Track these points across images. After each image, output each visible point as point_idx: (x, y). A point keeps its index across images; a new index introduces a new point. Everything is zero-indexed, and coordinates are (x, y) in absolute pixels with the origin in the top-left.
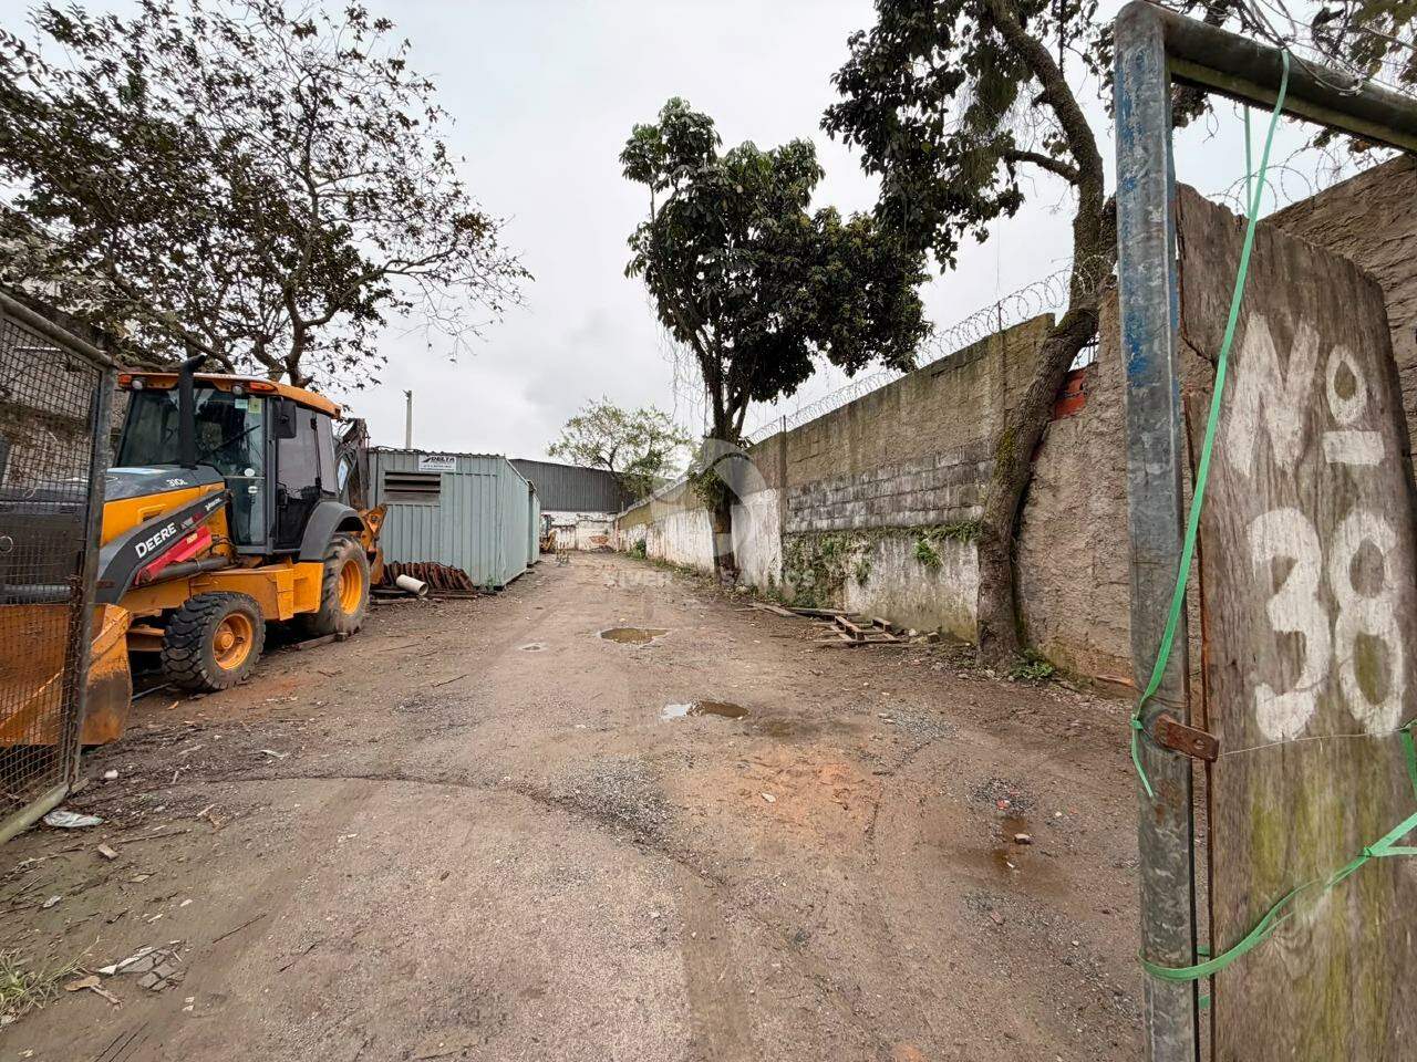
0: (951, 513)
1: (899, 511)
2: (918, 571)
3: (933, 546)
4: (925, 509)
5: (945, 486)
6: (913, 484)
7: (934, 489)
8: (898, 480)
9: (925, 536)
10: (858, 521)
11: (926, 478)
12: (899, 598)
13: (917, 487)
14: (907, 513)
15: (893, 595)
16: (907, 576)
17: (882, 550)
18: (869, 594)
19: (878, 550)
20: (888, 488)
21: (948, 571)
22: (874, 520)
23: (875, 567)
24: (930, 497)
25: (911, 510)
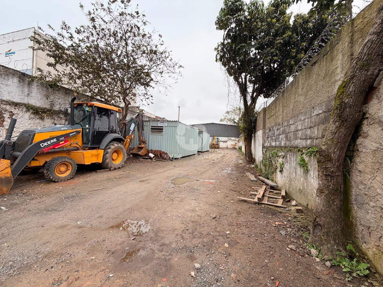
0: (317, 141)
1: (296, 139)
2: (300, 171)
3: (307, 159)
4: (306, 139)
5: (315, 125)
6: (302, 126)
7: (310, 128)
8: (296, 124)
9: (303, 154)
10: (283, 144)
11: (307, 123)
12: (293, 183)
13: (303, 127)
14: (299, 140)
15: (290, 180)
16: (296, 173)
17: (288, 158)
18: (283, 178)
19: (287, 157)
20: (293, 128)
21: (312, 174)
22: (288, 143)
23: (286, 166)
24: (308, 132)
25: (301, 139)
